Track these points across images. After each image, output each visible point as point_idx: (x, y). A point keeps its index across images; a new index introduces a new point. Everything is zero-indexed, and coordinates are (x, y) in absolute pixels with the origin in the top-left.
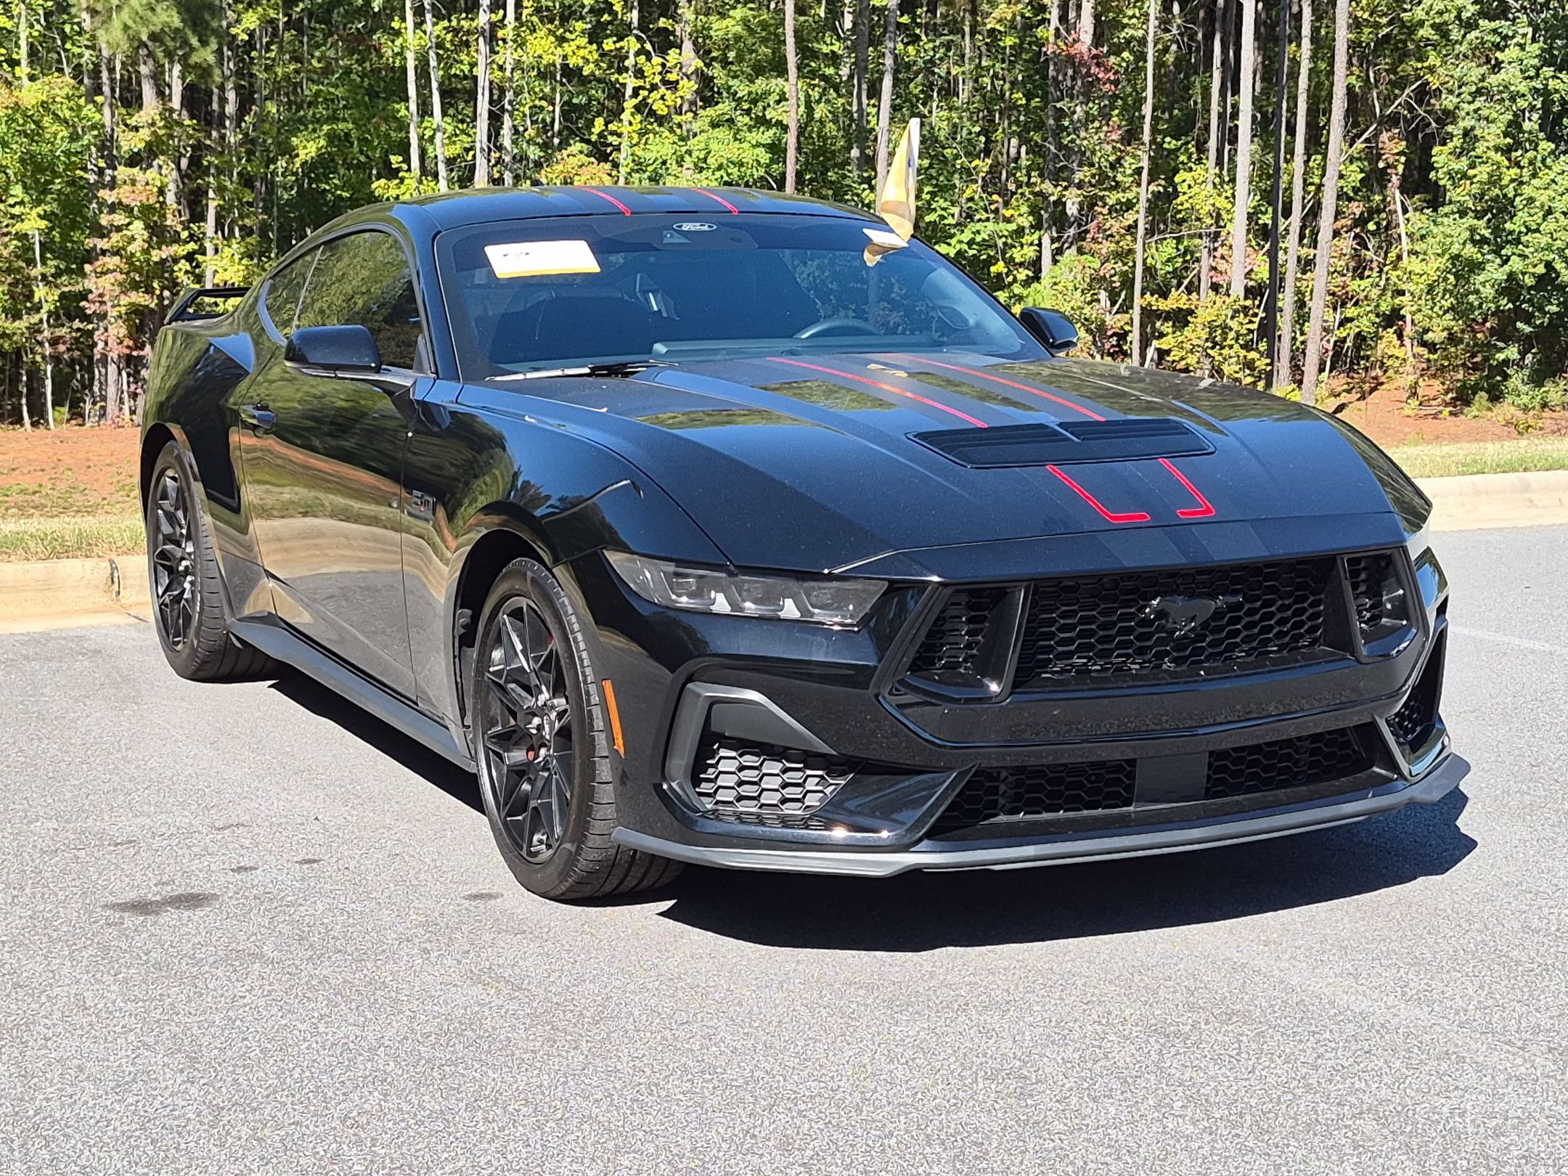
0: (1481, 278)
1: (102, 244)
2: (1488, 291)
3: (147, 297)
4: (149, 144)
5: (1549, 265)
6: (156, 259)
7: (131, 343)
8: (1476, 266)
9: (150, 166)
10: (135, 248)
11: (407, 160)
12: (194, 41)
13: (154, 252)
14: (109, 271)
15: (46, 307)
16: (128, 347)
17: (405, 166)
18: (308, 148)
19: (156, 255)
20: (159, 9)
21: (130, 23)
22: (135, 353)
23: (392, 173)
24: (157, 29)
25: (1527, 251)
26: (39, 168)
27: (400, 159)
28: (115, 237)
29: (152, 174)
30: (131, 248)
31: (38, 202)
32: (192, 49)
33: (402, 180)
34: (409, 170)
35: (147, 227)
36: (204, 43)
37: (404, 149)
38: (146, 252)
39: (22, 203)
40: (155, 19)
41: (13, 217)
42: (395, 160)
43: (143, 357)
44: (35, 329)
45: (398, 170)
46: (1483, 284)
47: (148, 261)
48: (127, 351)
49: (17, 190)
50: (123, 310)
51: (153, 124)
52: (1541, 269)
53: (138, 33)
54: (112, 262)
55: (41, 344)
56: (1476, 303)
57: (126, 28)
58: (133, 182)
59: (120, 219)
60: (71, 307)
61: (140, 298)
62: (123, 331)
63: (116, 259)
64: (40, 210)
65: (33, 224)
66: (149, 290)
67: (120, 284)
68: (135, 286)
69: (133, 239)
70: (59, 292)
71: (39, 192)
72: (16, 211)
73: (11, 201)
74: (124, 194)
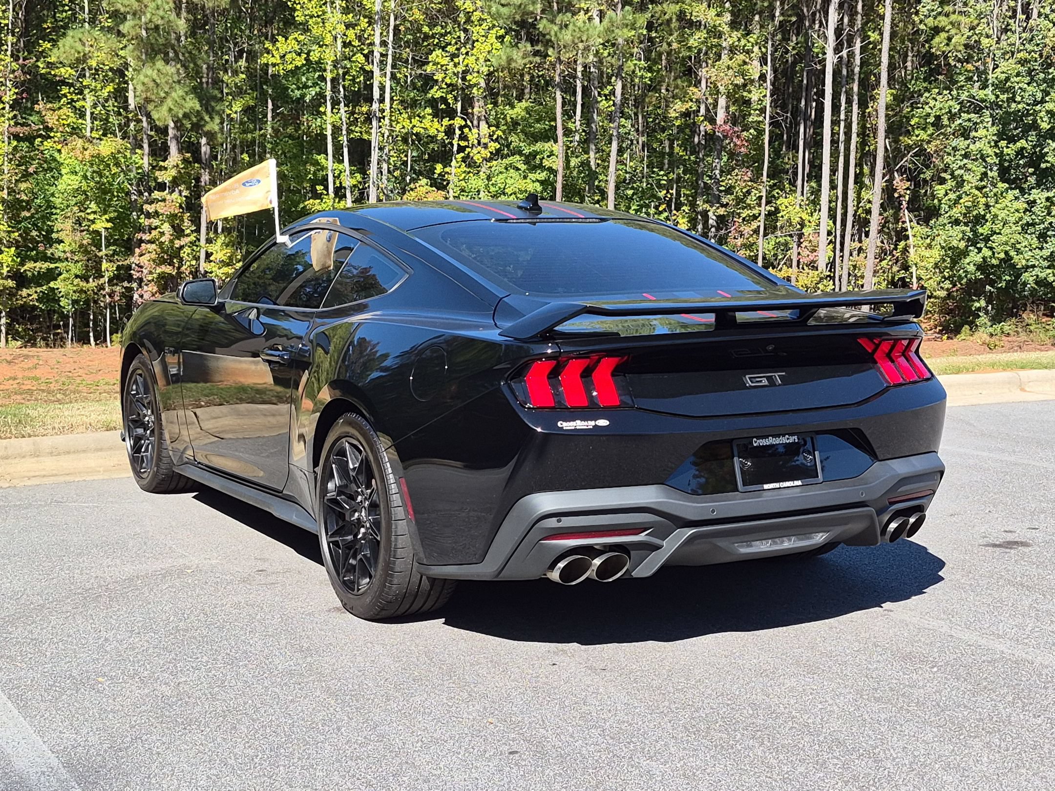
0: (967, 260)
1: (146, 237)
2: (971, 268)
3: (171, 268)
4: (175, 178)
5: (1006, 253)
6: (177, 246)
8: (965, 253)
9: (174, 191)
10: (165, 239)
11: (326, 188)
12: (207, 118)
13: (175, 242)
14: (148, 253)
15: (107, 275)
17: (325, 192)
19: (177, 244)
20: (188, 99)
21: (172, 107)
23: (318, 196)
24: (187, 111)
25: (994, 245)
26: (105, 192)
27: (322, 187)
28: (154, 233)
29: (175, 195)
30: (163, 239)
31: (105, 212)
32: (206, 123)
33: (323, 200)
34: (328, 194)
35: (173, 226)
36: (212, 118)
37: (324, 181)
38: (171, 241)
39: (95, 213)
40: (186, 105)
41: (89, 220)
42: (319, 188)
44: (101, 287)
45: (321, 194)
46: (968, 264)
47: (172, 247)
49: (93, 206)
50: (155, 275)
51: (177, 166)
52: (1002, 255)
53: (178, 112)
54: (150, 247)
55: (104, 296)
56: (963, 275)
57: (170, 110)
58: (164, 200)
59: (155, 222)
60: (124, 274)
61: (166, 269)
62: (154, 289)
63: (154, 246)
64: (107, 216)
65: (101, 225)
66: (171, 264)
67: (154, 261)
68: (164, 262)
69: (162, 234)
70: (115, 266)
71: (105, 206)
72: (91, 217)
73: (88, 211)
74: (159, 207)
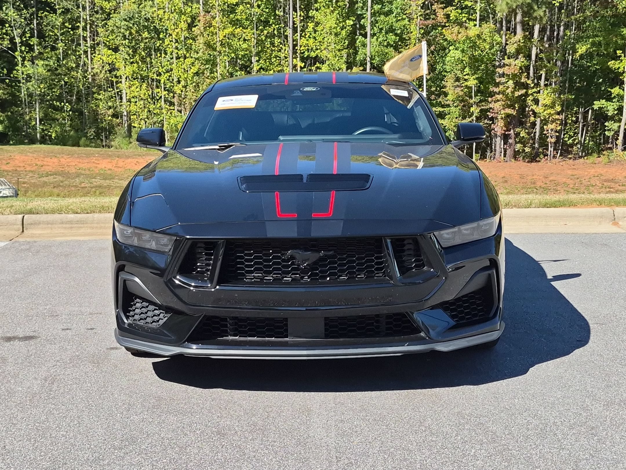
1: (496, 90)
3: (512, 110)
4: (517, 49)
6: (516, 95)
7: (505, 129)
9: (517, 58)
10: (509, 91)
12: (536, 7)
13: (516, 93)
14: (498, 101)
15: (475, 115)
16: (504, 130)
18: (582, 49)
22: (506, 133)
23: (617, 58)
24: (520, 3)
26: (477, 60)
27: (621, 52)
28: (501, 87)
29: (517, 61)
30: (507, 91)
31: (475, 73)
32: (535, 11)
33: (622, 61)
35: (514, 83)
36: (540, 7)
37: (623, 48)
38: (513, 92)
39: (468, 74)
41: (465, 79)
42: (618, 52)
43: (510, 134)
45: (620, 56)
47: (513, 96)
48: (504, 132)
49: (467, 70)
50: (503, 116)
51: (520, 41)
53: (512, 5)
54: (499, 97)
58: (510, 65)
59: (503, 80)
60: (483, 114)
61: (509, 111)
62: (502, 124)
63: (501, 96)
64: (474, 77)
65: (472, 82)
66: (514, 108)
67: (502, 106)
68: (509, 107)
69: (508, 87)
70: (480, 109)
71: (475, 69)
72: (466, 77)
73: (465, 74)
74: (506, 70)
